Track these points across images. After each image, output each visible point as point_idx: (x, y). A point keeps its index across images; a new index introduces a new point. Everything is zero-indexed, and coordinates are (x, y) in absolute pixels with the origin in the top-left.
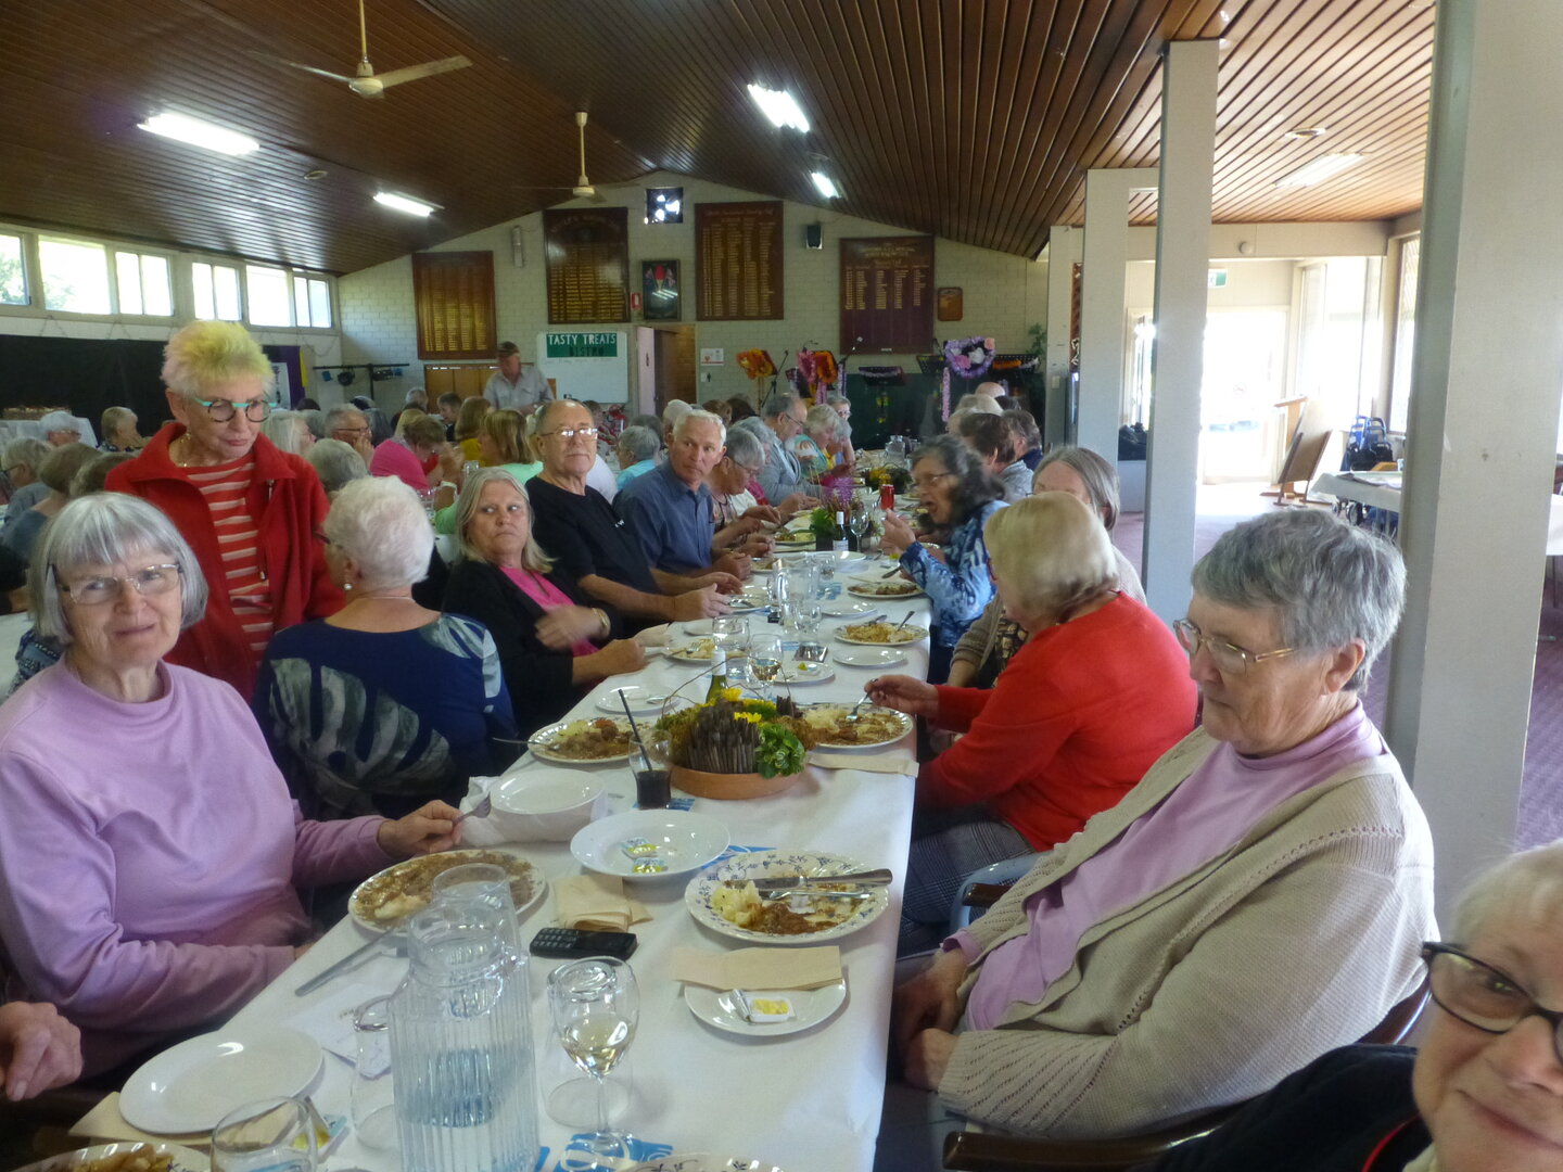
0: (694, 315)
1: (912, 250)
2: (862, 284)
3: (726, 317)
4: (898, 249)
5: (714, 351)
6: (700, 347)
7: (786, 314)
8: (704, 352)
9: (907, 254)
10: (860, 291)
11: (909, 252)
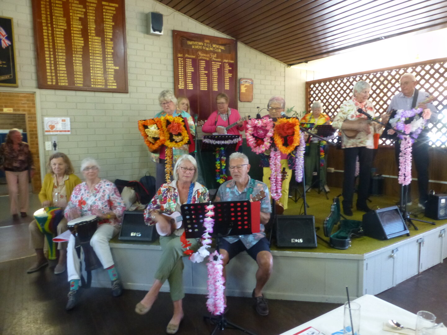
0: (34, 83)
1: (223, 48)
2: (190, 70)
3: (71, 87)
4: (214, 46)
5: (59, 119)
6: (43, 116)
7: (130, 89)
8: (48, 121)
9: (220, 51)
10: (189, 75)
11: (221, 50)
